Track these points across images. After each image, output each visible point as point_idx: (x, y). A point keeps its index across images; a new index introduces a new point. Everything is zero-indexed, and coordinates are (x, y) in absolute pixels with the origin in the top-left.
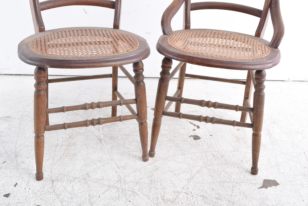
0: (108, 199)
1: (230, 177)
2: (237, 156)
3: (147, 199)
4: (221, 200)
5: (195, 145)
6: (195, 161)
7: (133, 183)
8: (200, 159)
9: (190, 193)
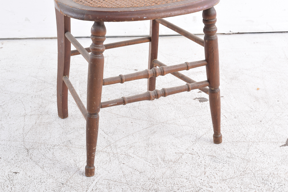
0: (98, 163)
1: (246, 137)
2: (255, 116)
3: (144, 161)
4: (234, 159)
5: (201, 108)
6: (201, 123)
7: (126, 147)
8: (208, 121)
9: (195, 154)
